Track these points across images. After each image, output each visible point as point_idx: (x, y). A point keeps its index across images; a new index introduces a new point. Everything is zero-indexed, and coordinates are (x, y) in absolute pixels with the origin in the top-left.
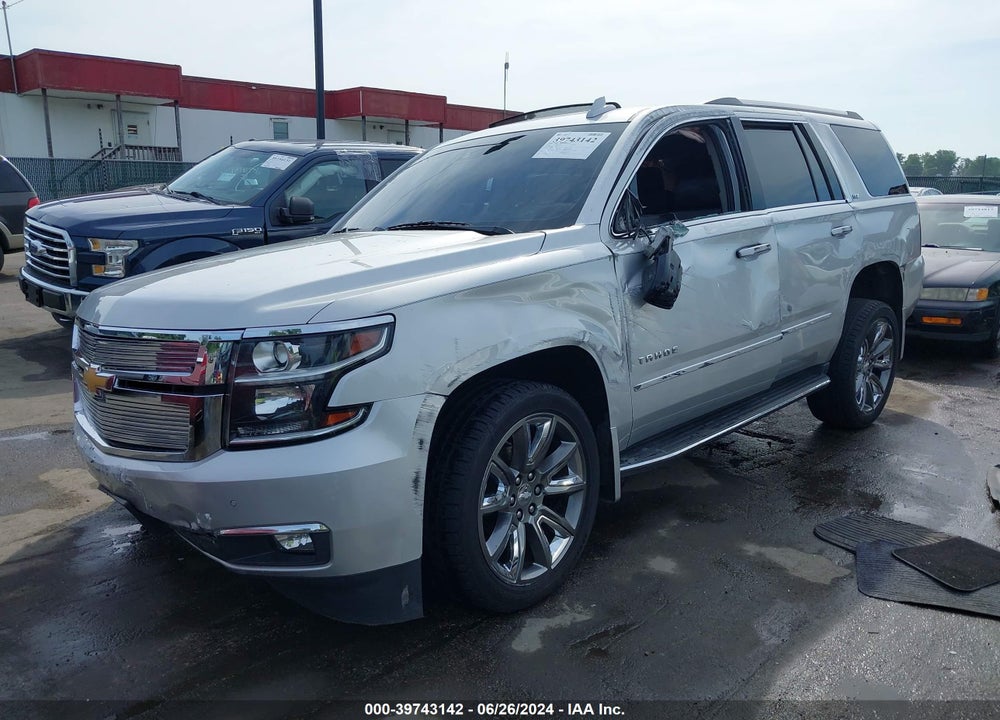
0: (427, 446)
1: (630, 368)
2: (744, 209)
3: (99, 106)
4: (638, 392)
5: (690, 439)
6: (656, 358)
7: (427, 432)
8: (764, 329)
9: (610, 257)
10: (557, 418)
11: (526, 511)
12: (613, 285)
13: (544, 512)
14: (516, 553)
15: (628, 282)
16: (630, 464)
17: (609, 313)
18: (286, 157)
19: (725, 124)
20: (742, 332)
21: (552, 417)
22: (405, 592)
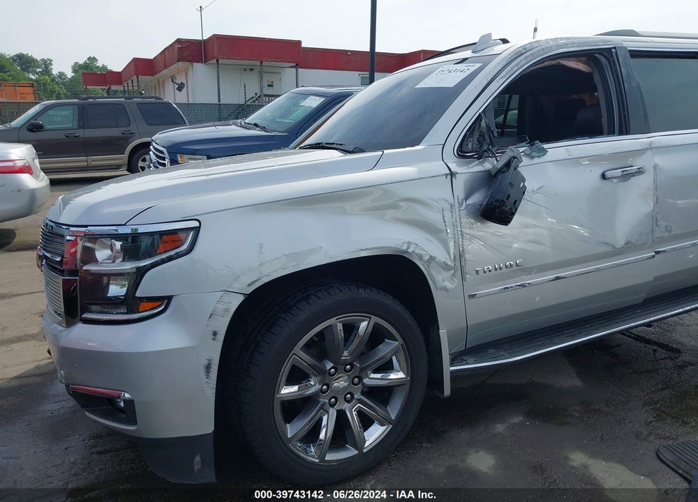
0: (221, 337)
1: (463, 279)
2: (621, 133)
3: (251, 70)
4: (472, 300)
5: (540, 345)
6: (496, 269)
7: (222, 325)
8: (629, 247)
9: (447, 175)
10: (375, 319)
11: (341, 399)
12: (447, 201)
13: (360, 401)
14: (322, 436)
15: (466, 198)
16: (467, 364)
17: (441, 226)
18: (318, 98)
19: (608, 54)
20: (603, 249)
21: (370, 318)
22: (198, 459)
